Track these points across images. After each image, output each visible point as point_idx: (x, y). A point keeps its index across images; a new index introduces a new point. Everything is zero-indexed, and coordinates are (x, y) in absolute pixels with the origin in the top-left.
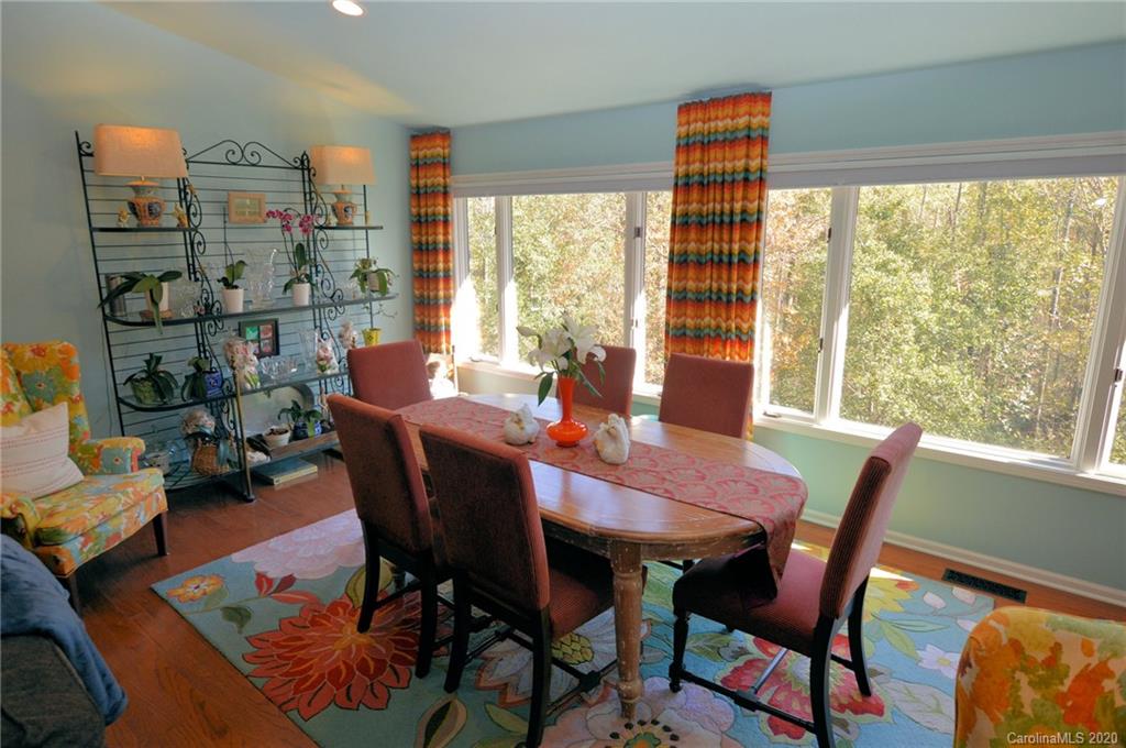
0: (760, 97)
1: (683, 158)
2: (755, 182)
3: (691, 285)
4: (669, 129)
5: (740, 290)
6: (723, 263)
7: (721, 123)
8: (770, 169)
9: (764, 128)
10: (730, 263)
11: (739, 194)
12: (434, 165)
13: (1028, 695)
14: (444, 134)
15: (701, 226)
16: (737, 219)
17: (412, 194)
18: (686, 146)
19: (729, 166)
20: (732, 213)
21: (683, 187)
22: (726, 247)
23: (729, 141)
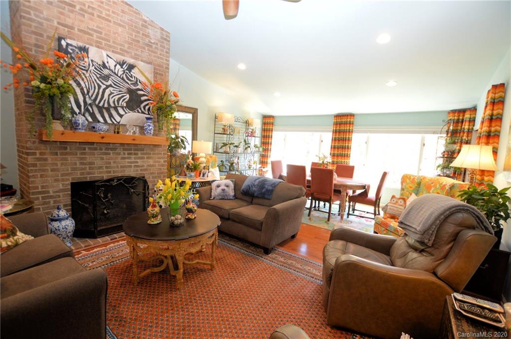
0: (352, 115)
1: (335, 126)
2: (350, 132)
3: (336, 152)
4: (333, 120)
5: (347, 154)
6: (343, 148)
7: (344, 120)
8: (354, 130)
9: (353, 121)
10: (345, 148)
11: (348, 134)
12: (270, 124)
13: (408, 181)
14: (272, 117)
15: (339, 140)
16: (347, 139)
17: (262, 130)
18: (336, 124)
19: (345, 128)
20: (346, 138)
21: (335, 132)
22: (344, 145)
23: (346, 123)
